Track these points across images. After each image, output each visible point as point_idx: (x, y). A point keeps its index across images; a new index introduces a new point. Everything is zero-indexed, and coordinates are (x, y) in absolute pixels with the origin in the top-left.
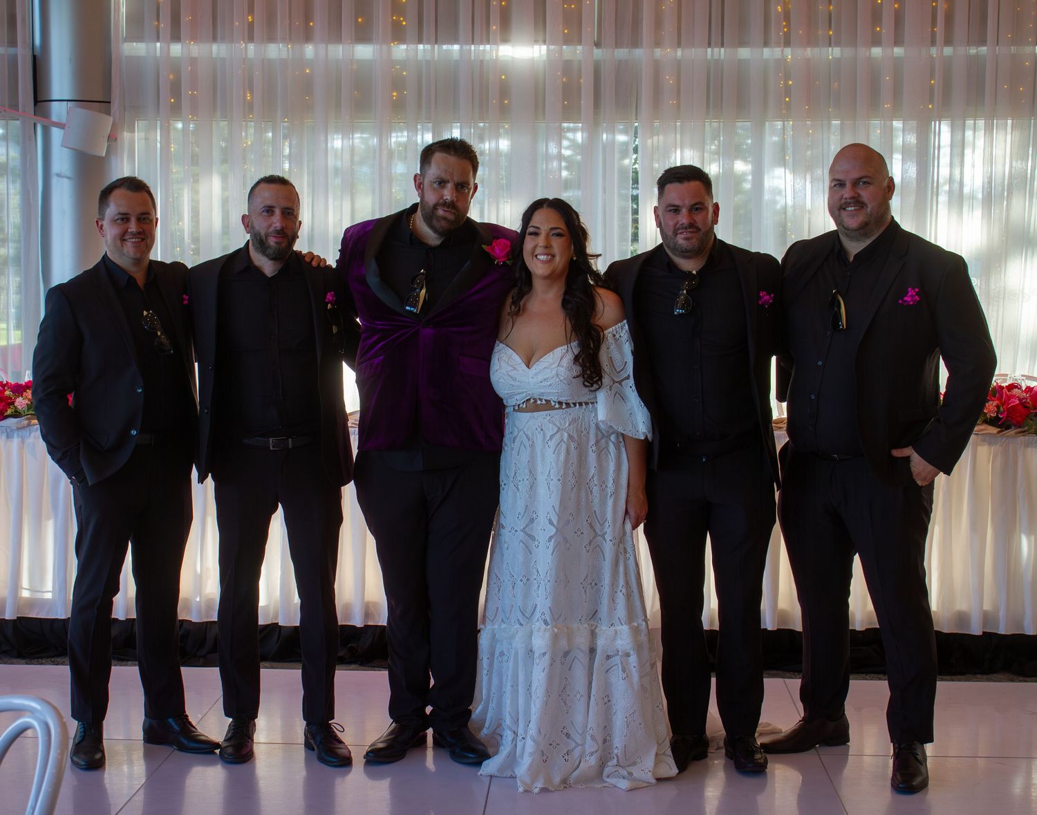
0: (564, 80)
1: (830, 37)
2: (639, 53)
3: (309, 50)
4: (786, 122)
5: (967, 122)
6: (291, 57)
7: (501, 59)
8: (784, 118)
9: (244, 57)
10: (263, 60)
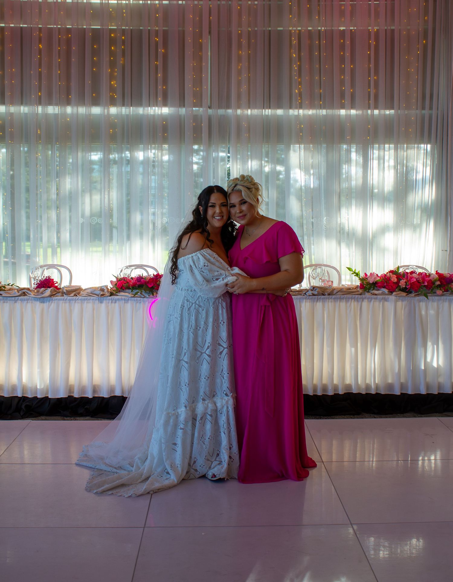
0: (194, 124)
1: (321, 105)
2: (230, 111)
3: (69, 110)
4: (301, 145)
5: (385, 145)
6: (60, 113)
7: (163, 114)
8: (299, 143)
9: (36, 112)
10: (46, 114)
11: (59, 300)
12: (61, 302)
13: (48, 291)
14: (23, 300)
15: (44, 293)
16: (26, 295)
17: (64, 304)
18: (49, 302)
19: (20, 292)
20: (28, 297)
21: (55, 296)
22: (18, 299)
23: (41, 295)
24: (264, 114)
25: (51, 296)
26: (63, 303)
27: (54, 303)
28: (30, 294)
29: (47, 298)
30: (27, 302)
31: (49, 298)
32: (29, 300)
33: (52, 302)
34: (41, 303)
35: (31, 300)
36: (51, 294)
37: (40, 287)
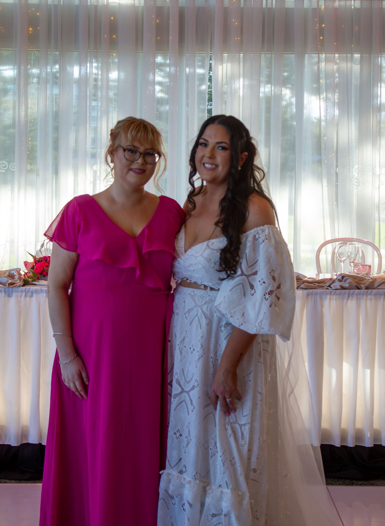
24: (264, 6)
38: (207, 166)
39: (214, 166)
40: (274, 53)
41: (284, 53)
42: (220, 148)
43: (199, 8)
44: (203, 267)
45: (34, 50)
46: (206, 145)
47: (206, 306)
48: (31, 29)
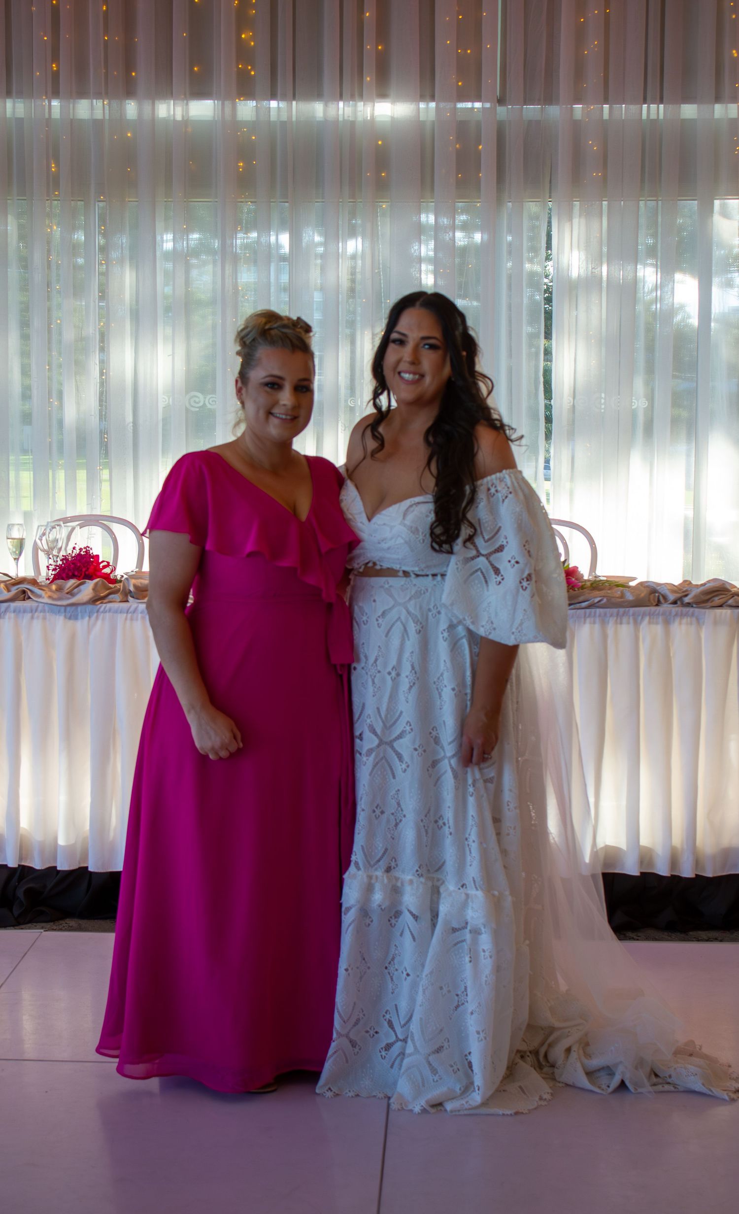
0: (458, 146)
2: (554, 111)
3: (131, 108)
6: (107, 117)
7: (377, 119)
9: (47, 116)
10: (72, 121)
11: (116, 612)
12: (121, 618)
13: (88, 589)
14: (20, 611)
15: (78, 593)
16: (29, 598)
17: (128, 622)
18: (90, 617)
19: (14, 590)
20: (34, 604)
21: (105, 601)
22: (9, 607)
23: (69, 599)
24: (644, 116)
25: (96, 600)
26: (126, 619)
27: (103, 619)
28: (40, 596)
29: (84, 607)
30: (32, 618)
31: (89, 607)
32: (36, 611)
33: (97, 618)
34: (70, 618)
35: (41, 612)
36: (94, 597)
37: (64, 575)
38: (407, 376)
39: (417, 377)
40: (660, 198)
41: (679, 198)
42: (427, 347)
43: (530, 122)
44: (406, 542)
45: (247, 200)
46: (401, 342)
47: (412, 602)
48: (241, 164)
